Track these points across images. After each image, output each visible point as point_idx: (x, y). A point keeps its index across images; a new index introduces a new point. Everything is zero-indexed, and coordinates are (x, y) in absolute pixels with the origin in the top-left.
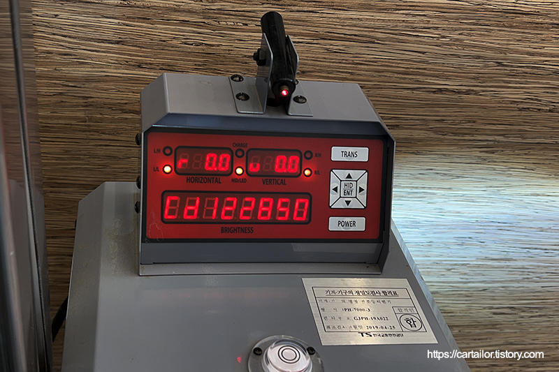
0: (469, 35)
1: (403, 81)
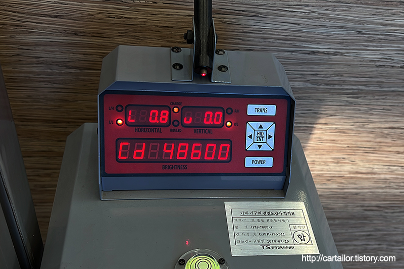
0: (333, 10)
1: (283, 45)
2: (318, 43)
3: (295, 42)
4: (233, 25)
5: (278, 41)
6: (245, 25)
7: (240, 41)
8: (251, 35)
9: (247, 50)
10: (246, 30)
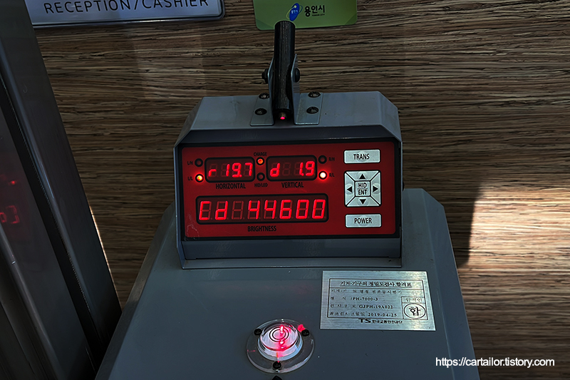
0: (526, 47)
1: (466, 97)
2: (513, 91)
3: (481, 92)
4: (399, 78)
5: (458, 93)
6: (413, 76)
7: (409, 97)
8: (422, 87)
9: (419, 107)
10: (415, 82)
